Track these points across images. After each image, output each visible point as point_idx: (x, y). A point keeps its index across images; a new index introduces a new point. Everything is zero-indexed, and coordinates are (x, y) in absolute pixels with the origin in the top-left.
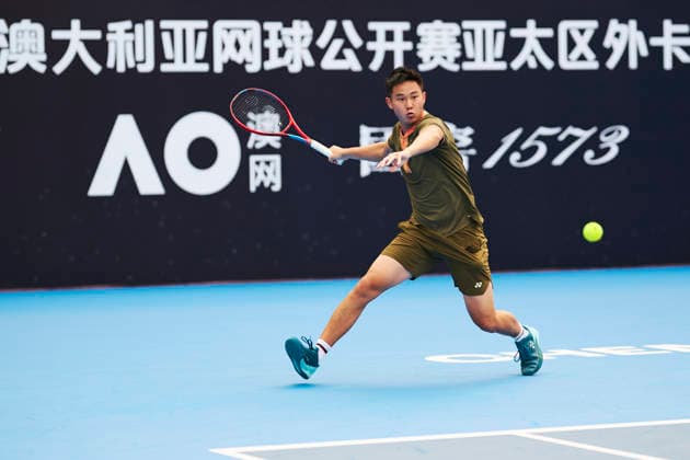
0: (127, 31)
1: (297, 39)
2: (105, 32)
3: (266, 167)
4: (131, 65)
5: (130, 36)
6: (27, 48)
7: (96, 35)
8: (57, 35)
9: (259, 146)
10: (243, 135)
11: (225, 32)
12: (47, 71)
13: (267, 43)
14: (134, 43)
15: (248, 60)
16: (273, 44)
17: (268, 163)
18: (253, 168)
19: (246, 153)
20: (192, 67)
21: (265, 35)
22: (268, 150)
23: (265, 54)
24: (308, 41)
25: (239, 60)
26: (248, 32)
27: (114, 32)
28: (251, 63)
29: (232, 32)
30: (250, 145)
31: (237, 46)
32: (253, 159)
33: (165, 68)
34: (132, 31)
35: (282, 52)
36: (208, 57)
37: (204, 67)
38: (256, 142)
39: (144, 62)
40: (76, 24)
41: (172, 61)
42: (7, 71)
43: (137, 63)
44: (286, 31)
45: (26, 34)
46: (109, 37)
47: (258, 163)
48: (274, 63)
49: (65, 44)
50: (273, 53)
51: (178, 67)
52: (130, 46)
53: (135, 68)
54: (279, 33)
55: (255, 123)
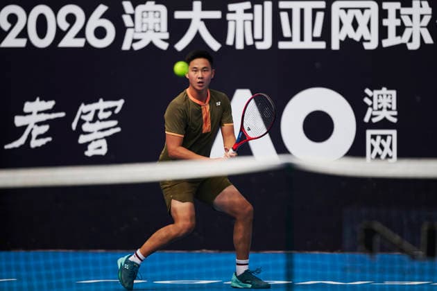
0: (246, 11)
1: (416, 18)
2: (225, 12)
3: (383, 142)
4: (250, 42)
5: (249, 16)
6: (151, 27)
7: (216, 15)
8: (179, 15)
9: (374, 120)
10: (359, 109)
11: (343, 11)
12: (169, 47)
13: (385, 22)
14: (253, 22)
15: (366, 38)
16: (391, 23)
17: (384, 137)
18: (369, 141)
19: (362, 128)
20: (308, 44)
21: (383, 14)
22: (385, 124)
23: (383, 33)
24: (427, 20)
25: (357, 38)
26: (366, 11)
27: (234, 12)
28: (369, 41)
29: (349, 11)
30: (366, 119)
31: (355, 25)
32: (369, 133)
33: (282, 45)
34: (251, 11)
35: (400, 30)
36: (326, 35)
37: (321, 45)
38: (372, 116)
39: (262, 40)
40: (197, 5)
41: (290, 39)
42: (132, 47)
43: (255, 40)
44: (404, 11)
45: (151, 14)
46: (229, 17)
47: (374, 137)
48: (392, 40)
49: (187, 23)
50: (392, 32)
51: (296, 44)
52: (248, 25)
53: (254, 46)
54: (398, 12)
55: (371, 98)
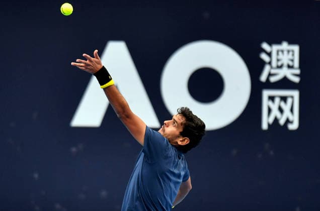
3: (283, 104)
9: (273, 79)
10: (255, 66)
17: (284, 99)
18: (266, 103)
19: (257, 87)
22: (284, 84)
30: (263, 78)
32: (266, 93)
38: (270, 75)
47: (272, 98)
55: (269, 54)
